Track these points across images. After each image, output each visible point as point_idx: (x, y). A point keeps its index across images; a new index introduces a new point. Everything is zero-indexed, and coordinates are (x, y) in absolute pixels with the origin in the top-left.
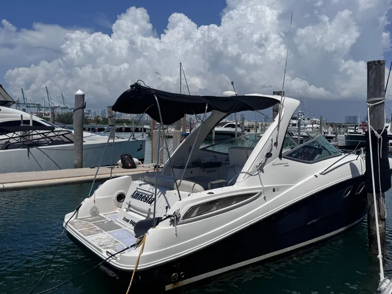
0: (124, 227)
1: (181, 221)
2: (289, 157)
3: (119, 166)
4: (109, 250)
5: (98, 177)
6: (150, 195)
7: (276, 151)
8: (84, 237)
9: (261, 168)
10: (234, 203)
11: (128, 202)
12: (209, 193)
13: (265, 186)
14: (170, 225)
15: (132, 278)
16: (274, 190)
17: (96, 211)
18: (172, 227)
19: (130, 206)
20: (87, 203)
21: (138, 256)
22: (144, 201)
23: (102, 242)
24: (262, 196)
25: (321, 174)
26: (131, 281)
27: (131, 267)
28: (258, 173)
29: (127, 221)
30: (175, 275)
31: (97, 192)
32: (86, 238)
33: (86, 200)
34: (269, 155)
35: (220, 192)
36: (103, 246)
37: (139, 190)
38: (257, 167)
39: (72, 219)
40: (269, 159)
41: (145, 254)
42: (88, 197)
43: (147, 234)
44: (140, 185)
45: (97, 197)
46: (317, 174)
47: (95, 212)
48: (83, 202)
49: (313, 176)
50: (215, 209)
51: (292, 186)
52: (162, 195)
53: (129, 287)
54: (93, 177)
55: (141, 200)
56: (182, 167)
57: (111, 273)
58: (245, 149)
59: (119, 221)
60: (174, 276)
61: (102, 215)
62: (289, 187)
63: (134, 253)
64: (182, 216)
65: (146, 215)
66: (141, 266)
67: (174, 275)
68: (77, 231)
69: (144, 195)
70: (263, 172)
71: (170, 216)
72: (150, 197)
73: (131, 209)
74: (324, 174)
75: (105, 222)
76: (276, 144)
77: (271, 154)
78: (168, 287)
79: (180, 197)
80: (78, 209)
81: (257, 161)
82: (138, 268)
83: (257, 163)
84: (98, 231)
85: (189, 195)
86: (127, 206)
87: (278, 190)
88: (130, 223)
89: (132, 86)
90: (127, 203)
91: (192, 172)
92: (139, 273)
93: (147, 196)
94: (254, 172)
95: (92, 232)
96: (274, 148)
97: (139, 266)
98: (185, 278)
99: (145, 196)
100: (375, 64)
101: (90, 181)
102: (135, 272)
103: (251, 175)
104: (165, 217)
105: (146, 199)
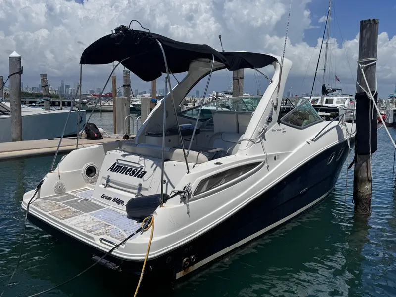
0: (107, 207)
1: (192, 197)
2: (285, 122)
3: (82, 137)
4: (103, 237)
5: (61, 148)
6: (138, 168)
7: (275, 116)
8: (60, 221)
9: (262, 135)
10: (241, 173)
11: (107, 177)
12: (217, 164)
13: (268, 154)
14: (181, 202)
15: (143, 269)
16: (275, 159)
17: (62, 188)
18: (183, 204)
19: (108, 180)
20: (50, 179)
21: (149, 242)
22: (130, 175)
23: (89, 226)
24: (266, 165)
25: (312, 140)
26: (142, 273)
27: (140, 256)
28: (261, 140)
29: (109, 199)
30: (187, 261)
31: (60, 165)
32: (63, 222)
33: (49, 174)
34: (270, 120)
35: (227, 162)
36: (92, 231)
37: (120, 162)
38: (260, 133)
39: (34, 199)
40: (270, 124)
41: (155, 239)
42: (51, 172)
43: (154, 215)
44: (124, 156)
45: (61, 172)
46: (309, 140)
47: (60, 190)
48: (45, 178)
49: (305, 143)
50: (224, 182)
51: (290, 153)
52: (158, 168)
53: (140, 281)
54: (55, 149)
55: (126, 174)
56: (159, 135)
57: (112, 266)
58: (235, 114)
59: (96, 199)
60: (185, 262)
61: (69, 192)
62: (287, 154)
63: (143, 239)
64: (193, 191)
65: (136, 191)
66: (153, 254)
67: (185, 260)
68: (47, 214)
69: (129, 168)
70: (265, 139)
71: (179, 192)
72: (138, 170)
73: (111, 184)
74: (315, 141)
75: (79, 201)
76: (276, 108)
77: (272, 119)
78: (179, 275)
79: (188, 169)
80: (39, 187)
81: (259, 127)
82: (149, 257)
83: (260, 129)
84: (74, 212)
85: (194, 167)
86: (105, 182)
87: (278, 158)
88: (113, 201)
89: (117, 30)
90: (104, 178)
91: (170, 141)
92: (150, 262)
93: (133, 169)
94: (257, 139)
95: (67, 214)
96: (274, 111)
97: (150, 254)
98: (196, 262)
99: (132, 169)
100: (370, 23)
101: (53, 154)
102: (146, 262)
103: (254, 143)
104: (173, 193)
105: (133, 172)
